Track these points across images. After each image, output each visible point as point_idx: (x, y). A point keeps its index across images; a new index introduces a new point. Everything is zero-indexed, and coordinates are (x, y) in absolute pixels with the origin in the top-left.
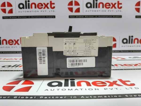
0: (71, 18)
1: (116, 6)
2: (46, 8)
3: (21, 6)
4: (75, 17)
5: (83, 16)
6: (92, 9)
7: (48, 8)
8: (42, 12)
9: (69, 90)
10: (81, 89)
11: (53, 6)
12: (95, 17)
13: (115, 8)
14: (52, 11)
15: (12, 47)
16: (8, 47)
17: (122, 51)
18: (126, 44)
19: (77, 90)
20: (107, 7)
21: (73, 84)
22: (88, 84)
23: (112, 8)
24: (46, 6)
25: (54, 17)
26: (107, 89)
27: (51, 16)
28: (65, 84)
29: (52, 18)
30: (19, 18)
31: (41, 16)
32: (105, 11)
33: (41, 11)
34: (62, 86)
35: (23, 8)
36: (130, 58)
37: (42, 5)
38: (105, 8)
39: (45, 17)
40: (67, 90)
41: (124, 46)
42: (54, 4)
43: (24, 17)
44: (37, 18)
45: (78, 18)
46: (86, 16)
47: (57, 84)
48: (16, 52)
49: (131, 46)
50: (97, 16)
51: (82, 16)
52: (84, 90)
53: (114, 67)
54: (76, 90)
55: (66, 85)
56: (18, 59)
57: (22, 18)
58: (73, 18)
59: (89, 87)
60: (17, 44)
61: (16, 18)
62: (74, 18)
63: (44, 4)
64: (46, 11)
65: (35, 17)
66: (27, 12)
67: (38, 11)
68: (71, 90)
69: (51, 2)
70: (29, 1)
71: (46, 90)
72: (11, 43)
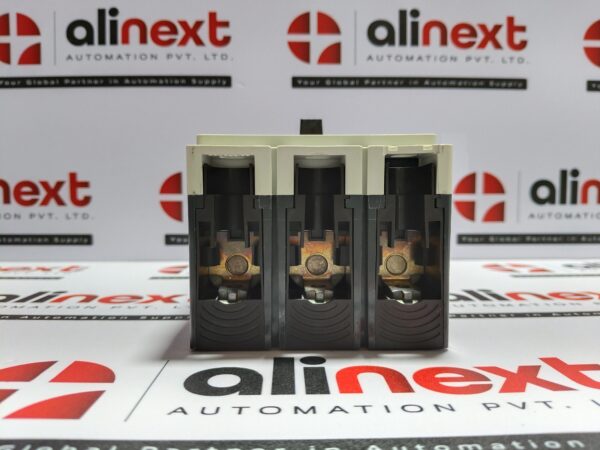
0: (302, 86)
2: (191, 42)
4: (320, 82)
5: (354, 79)
6: (397, 49)
7: (199, 42)
9: (296, 412)
10: (364, 407)
12: (410, 83)
13: (497, 46)
14: (218, 57)
15: (32, 216)
16: (12, 214)
18: (547, 207)
19: (342, 410)
21: (317, 384)
22: (397, 383)
23: (483, 45)
24: (192, 33)
25: (224, 82)
26: (498, 406)
27: (210, 78)
28: (274, 384)
29: (217, 85)
30: (69, 85)
31: (169, 78)
32: (454, 59)
33: (169, 56)
34: (259, 393)
36: (570, 266)
38: (451, 48)
39: (183, 81)
40: (288, 410)
41: (541, 217)
42: (225, 24)
43: (90, 82)
44: (149, 85)
46: (367, 82)
48: (46, 240)
49: (569, 216)
50: (416, 83)
51: (349, 79)
52: (376, 411)
53: (509, 305)
54: (333, 410)
55: (283, 385)
56: (55, 268)
57: (81, 85)
58: (309, 86)
59: (404, 398)
60: (53, 202)
61: (55, 86)
62: (315, 86)
63: (184, 24)
64: (188, 55)
65: (140, 81)
66: (107, 57)
67: (152, 56)
68: (311, 411)
69: (212, 16)
70: (114, 12)
71: (175, 411)
72: (26, 198)
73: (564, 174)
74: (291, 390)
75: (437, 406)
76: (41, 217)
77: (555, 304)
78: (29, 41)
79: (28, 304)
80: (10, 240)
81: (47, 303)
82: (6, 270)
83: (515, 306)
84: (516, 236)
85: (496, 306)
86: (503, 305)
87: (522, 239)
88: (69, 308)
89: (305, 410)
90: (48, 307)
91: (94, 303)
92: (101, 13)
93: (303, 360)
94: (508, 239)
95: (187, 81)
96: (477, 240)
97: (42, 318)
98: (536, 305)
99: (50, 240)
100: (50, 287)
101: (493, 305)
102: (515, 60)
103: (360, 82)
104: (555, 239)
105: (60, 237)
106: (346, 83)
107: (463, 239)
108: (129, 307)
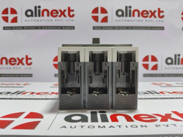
0: (96, 29)
1: (156, 14)
3: (29, 13)
4: (102, 28)
5: (112, 27)
6: (124, 18)
7: (65, 16)
8: (56, 21)
9: (99, 128)
10: (119, 126)
11: (72, 13)
14: (71, 21)
15: (14, 68)
16: (8, 68)
17: (166, 74)
19: (113, 127)
20: (145, 15)
21: (105, 119)
22: (129, 119)
23: (151, 17)
25: (73, 28)
26: (160, 126)
28: (91, 119)
29: (70, 29)
31: (56, 27)
32: (142, 21)
35: (32, 15)
36: (178, 84)
37: (57, 13)
38: (141, 18)
39: (60, 28)
40: (97, 127)
41: (169, 69)
42: (73, 11)
43: (32, 28)
44: (50, 29)
45: (105, 29)
46: (115, 28)
47: (79, 118)
49: (177, 68)
50: (130, 28)
51: (110, 27)
52: (123, 127)
53: (160, 95)
54: (110, 127)
55: (94, 120)
56: (21, 84)
60: (21, 64)
61: (22, 29)
62: (100, 29)
63: (60, 11)
64: (62, 20)
65: (47, 28)
66: (37, 21)
67: (51, 20)
68: (104, 127)
69: (69, 8)
70: (39, 7)
71: (62, 127)
72: (13, 63)
73: (176, 55)
74: (97, 121)
75: (141, 126)
76: (17, 68)
77: (174, 95)
78: (14, 16)
79: (14, 95)
80: (8, 76)
81: (20, 95)
82: (6, 84)
83: (162, 96)
84: (161, 74)
85: (157, 96)
86: (158, 95)
87: (163, 75)
88: (27, 96)
89: (102, 127)
90: (21, 96)
91: (34, 94)
92: (36, 7)
93: (100, 112)
94: (159, 75)
95: (62, 28)
96: (149, 76)
97: (19, 99)
98: (169, 95)
99: (20, 75)
100: (21, 90)
101: (156, 96)
102: (161, 21)
103: (114, 28)
104: (173, 75)
105: (23, 74)
106: (109, 28)
107: (145, 75)
108: (45, 96)
